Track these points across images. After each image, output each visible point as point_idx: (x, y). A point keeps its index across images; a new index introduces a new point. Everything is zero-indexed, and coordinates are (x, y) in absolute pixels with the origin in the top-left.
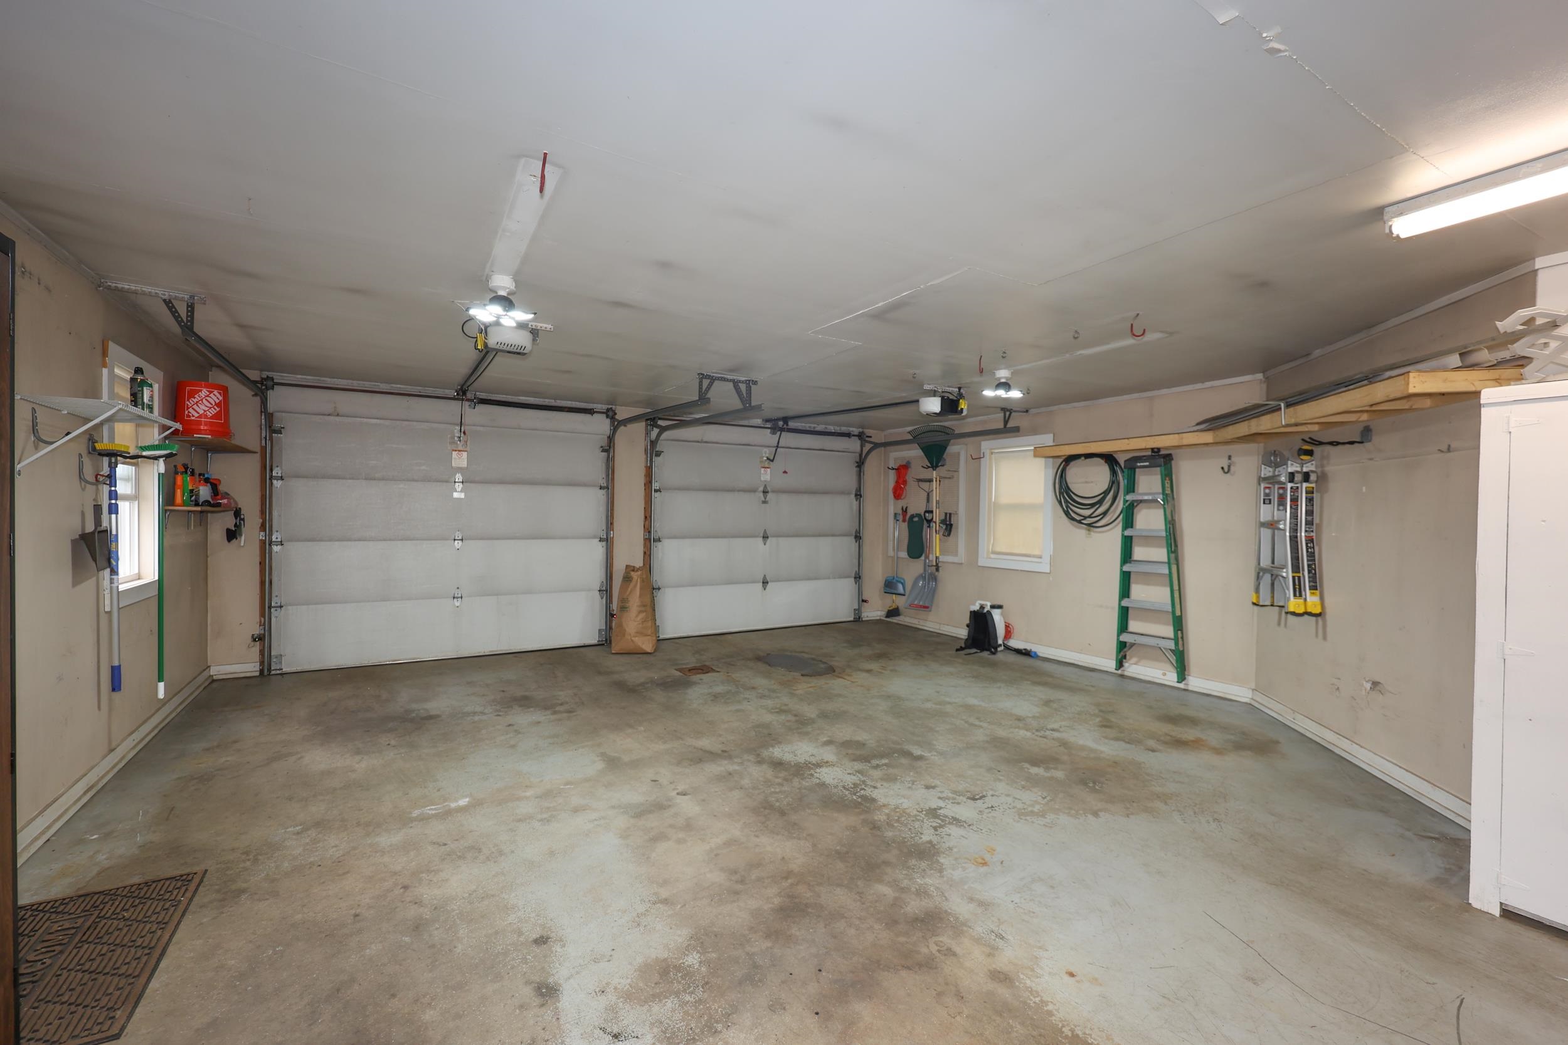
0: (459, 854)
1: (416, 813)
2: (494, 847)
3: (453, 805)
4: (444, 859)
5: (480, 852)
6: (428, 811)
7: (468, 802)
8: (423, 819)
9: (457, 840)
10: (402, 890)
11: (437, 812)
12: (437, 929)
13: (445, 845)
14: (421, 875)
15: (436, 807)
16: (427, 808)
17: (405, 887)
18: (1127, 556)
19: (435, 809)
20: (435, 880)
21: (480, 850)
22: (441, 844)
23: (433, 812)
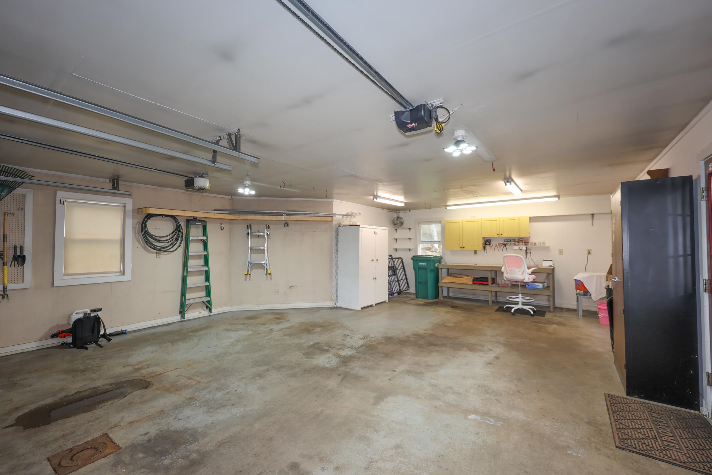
0: (494, 393)
1: (499, 424)
2: (479, 389)
3: (478, 418)
4: (500, 394)
5: (486, 390)
6: (493, 421)
7: (470, 415)
8: (497, 418)
9: (490, 399)
10: (521, 391)
11: (489, 418)
12: (514, 377)
13: (496, 400)
14: (512, 393)
15: (488, 422)
16: (493, 424)
17: (519, 392)
18: (185, 265)
19: (489, 420)
20: (508, 389)
21: (485, 390)
22: (497, 401)
23: (491, 419)
